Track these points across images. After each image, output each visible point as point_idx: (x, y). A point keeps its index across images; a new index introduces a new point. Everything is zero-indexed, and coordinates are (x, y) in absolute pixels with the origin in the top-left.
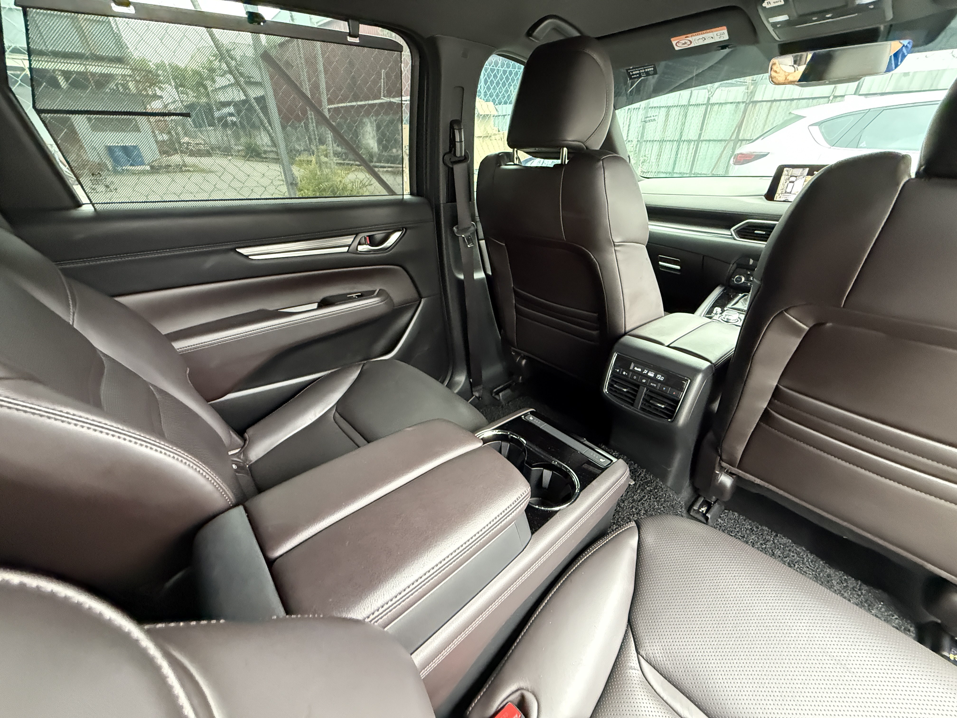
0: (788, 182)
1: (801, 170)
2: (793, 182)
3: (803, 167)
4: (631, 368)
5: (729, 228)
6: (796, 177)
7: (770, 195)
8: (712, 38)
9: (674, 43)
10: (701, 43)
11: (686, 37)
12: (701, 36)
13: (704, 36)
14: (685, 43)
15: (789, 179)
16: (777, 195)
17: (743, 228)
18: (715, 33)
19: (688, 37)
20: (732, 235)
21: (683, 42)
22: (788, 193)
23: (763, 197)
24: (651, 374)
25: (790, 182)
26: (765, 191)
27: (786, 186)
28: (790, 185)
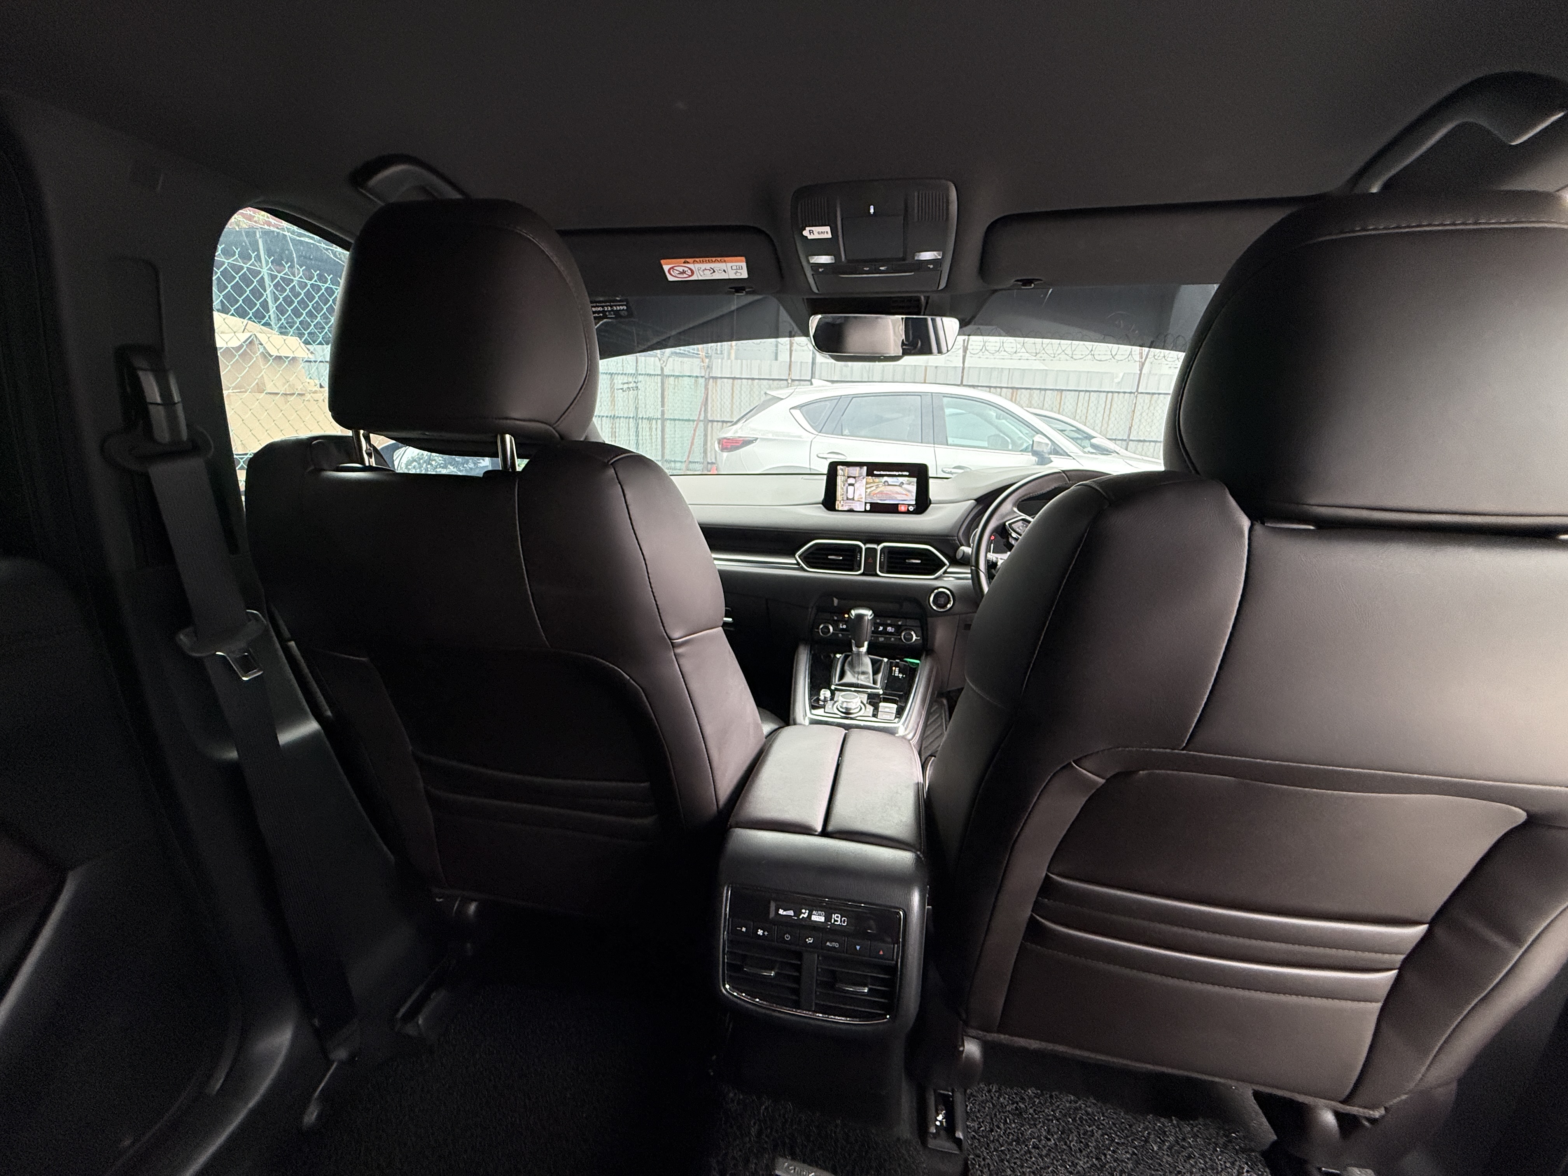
0: (847, 485)
1: (858, 468)
2: (852, 485)
3: (860, 464)
4: (772, 914)
5: (792, 554)
6: (855, 477)
7: (829, 502)
8: (724, 271)
9: (666, 268)
10: (708, 276)
11: (685, 262)
12: (708, 266)
13: (712, 265)
14: (684, 272)
15: (846, 481)
16: (837, 503)
17: (811, 553)
18: (729, 265)
19: (688, 263)
20: (798, 564)
21: (681, 269)
22: (850, 499)
23: (821, 505)
24: (818, 918)
25: (850, 485)
26: (821, 497)
27: (845, 490)
28: (851, 488)
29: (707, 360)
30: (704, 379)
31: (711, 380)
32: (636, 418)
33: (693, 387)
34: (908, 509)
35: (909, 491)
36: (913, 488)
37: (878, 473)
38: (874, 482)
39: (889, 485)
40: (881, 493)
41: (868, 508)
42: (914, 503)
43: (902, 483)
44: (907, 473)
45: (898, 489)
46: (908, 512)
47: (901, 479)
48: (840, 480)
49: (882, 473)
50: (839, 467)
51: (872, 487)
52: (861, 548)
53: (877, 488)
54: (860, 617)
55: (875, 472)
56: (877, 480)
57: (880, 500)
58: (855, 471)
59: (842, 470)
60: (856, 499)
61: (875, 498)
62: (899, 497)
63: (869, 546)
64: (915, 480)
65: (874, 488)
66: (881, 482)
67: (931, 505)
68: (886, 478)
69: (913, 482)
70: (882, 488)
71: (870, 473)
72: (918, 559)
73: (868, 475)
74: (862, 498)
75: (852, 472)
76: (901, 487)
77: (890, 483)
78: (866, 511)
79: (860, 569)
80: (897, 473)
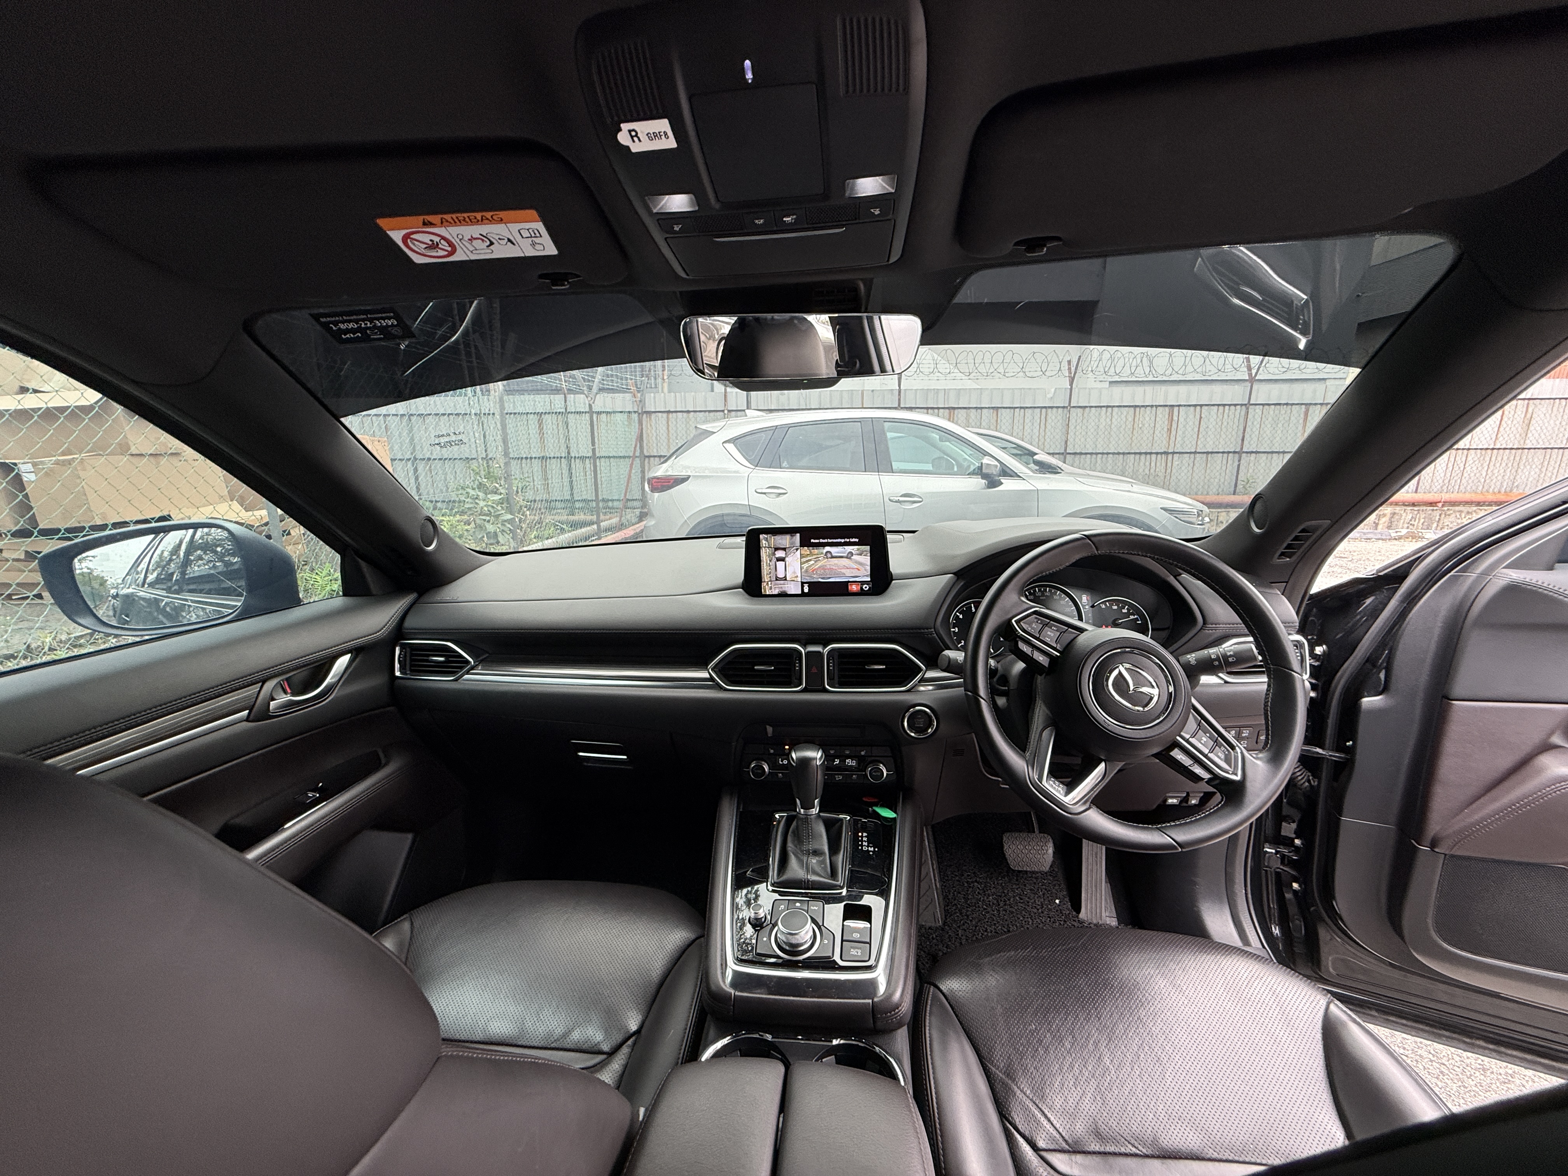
0: (774, 560)
1: (788, 537)
3: (790, 531)
5: (702, 664)
7: (752, 585)
8: (509, 240)
9: (396, 236)
10: (484, 252)
11: (425, 224)
13: (484, 229)
14: (434, 246)
15: (774, 554)
16: (764, 584)
17: (729, 663)
18: (514, 227)
19: (431, 224)
22: (781, 579)
23: (741, 590)
26: (740, 577)
27: (773, 567)
28: (780, 565)
29: (639, 395)
30: (637, 415)
31: (645, 415)
32: (569, 458)
33: (626, 423)
34: (862, 588)
35: (861, 564)
36: (866, 560)
37: (817, 541)
38: (811, 554)
39: (832, 557)
40: (823, 568)
41: (806, 590)
42: (869, 579)
43: (851, 553)
44: (857, 540)
45: (845, 562)
46: (862, 593)
47: (849, 549)
48: (764, 554)
49: (822, 541)
50: (761, 536)
51: (810, 560)
52: (800, 653)
53: (816, 562)
54: (805, 763)
55: (812, 541)
56: (816, 551)
57: (822, 578)
58: (784, 540)
59: (766, 540)
60: (788, 579)
61: (815, 576)
62: (848, 573)
63: (812, 648)
64: (868, 547)
65: (812, 562)
66: (822, 553)
67: (894, 582)
68: (827, 549)
69: (866, 551)
70: (823, 562)
71: (804, 543)
72: (883, 665)
73: (802, 546)
74: (797, 577)
75: (780, 541)
76: (850, 558)
77: (834, 555)
78: (803, 594)
79: (801, 684)
80: (843, 541)
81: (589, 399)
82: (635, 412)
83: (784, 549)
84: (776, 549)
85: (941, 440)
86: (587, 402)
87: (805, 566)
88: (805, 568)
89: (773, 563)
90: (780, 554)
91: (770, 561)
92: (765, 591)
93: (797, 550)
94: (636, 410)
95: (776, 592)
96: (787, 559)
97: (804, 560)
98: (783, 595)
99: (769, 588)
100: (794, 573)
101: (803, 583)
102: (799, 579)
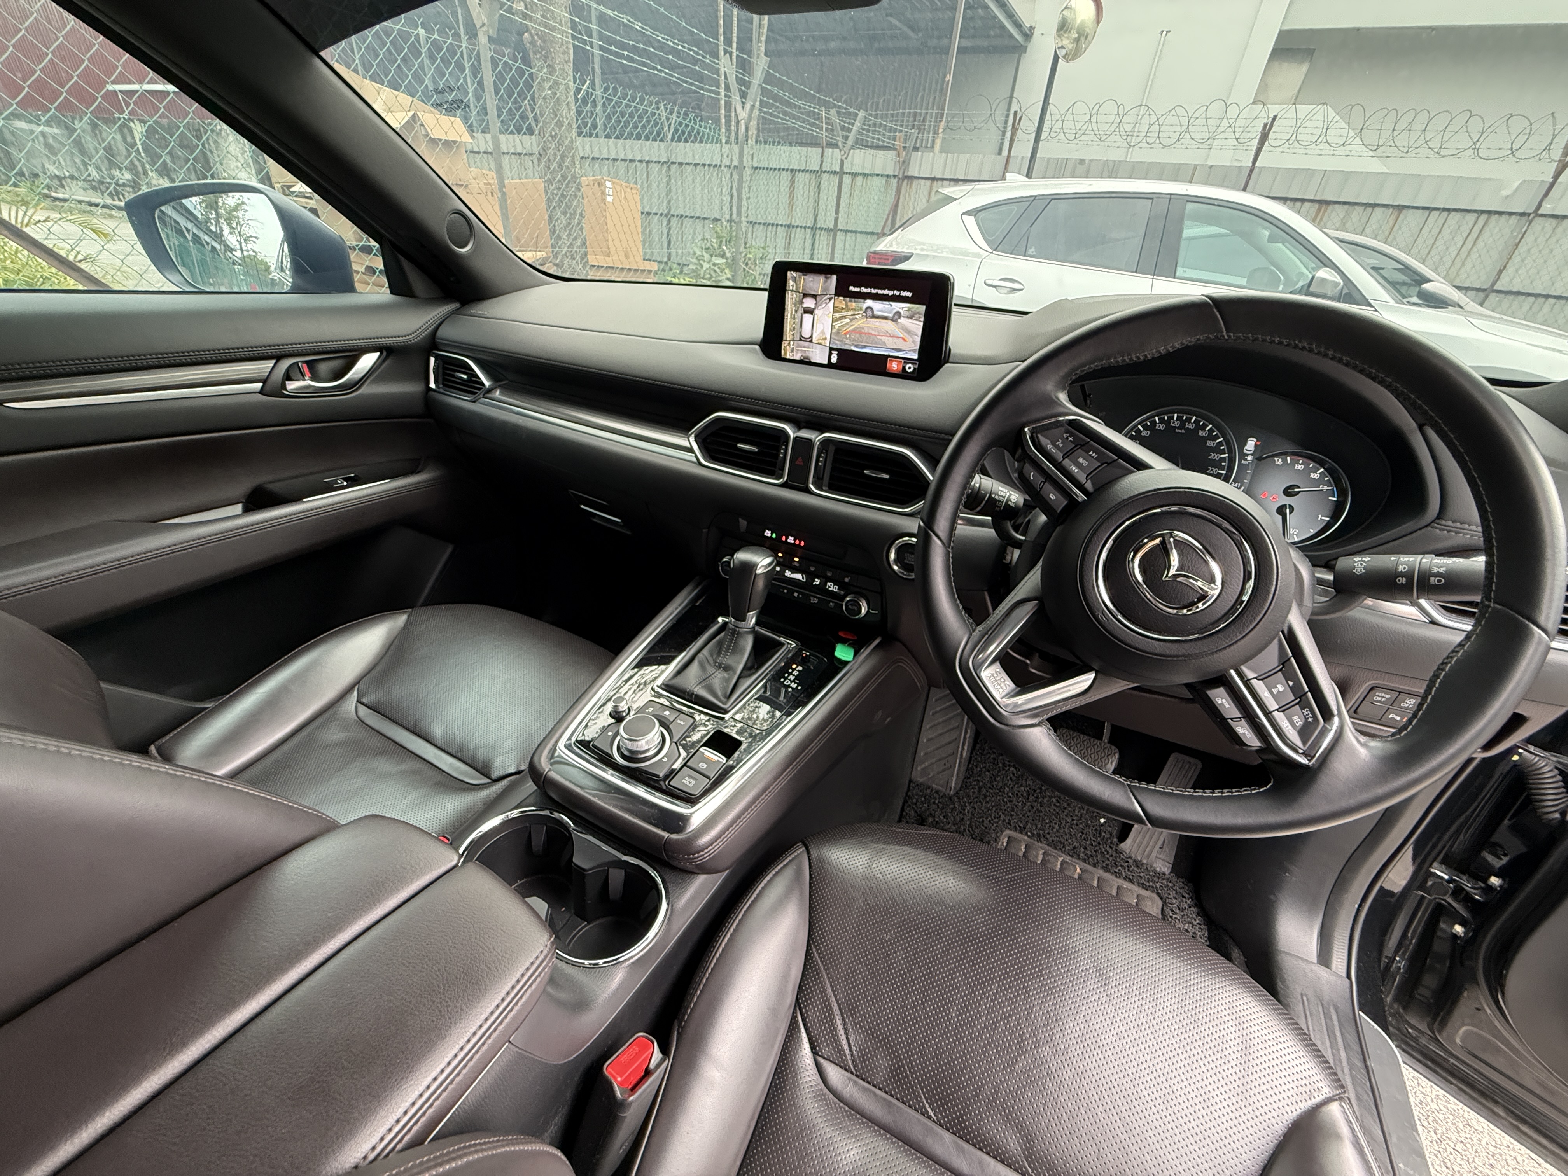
0: (801, 311)
1: (821, 279)
2: (809, 311)
3: (826, 270)
5: (683, 429)
7: (772, 342)
15: (802, 303)
16: (785, 344)
17: (714, 434)
20: (691, 449)
22: (806, 339)
23: (757, 347)
25: (806, 311)
26: (759, 330)
27: (798, 320)
28: (808, 318)
29: (904, 153)
30: (896, 180)
31: (906, 181)
32: (814, 229)
33: (883, 190)
34: (904, 368)
35: (909, 332)
36: (917, 327)
37: (857, 289)
38: (847, 309)
39: (874, 316)
40: (858, 331)
41: (834, 360)
42: (916, 356)
43: (898, 313)
44: (910, 294)
45: (889, 326)
46: (903, 375)
47: (897, 306)
48: (790, 299)
49: (864, 290)
50: (790, 274)
51: (844, 317)
52: (787, 435)
53: (851, 320)
54: (748, 568)
55: (852, 288)
56: (853, 304)
57: (856, 346)
58: (816, 283)
59: (795, 279)
60: (814, 340)
61: (847, 341)
62: (890, 342)
63: (805, 434)
64: (922, 308)
65: (847, 320)
66: (861, 309)
67: (947, 365)
68: (869, 303)
69: (918, 313)
70: (861, 322)
71: (842, 291)
72: (886, 473)
73: (837, 294)
74: (825, 339)
75: (811, 284)
76: (896, 321)
77: (876, 313)
78: (830, 365)
79: (781, 477)
80: (891, 293)
81: (843, 152)
82: (895, 176)
83: (814, 296)
84: (805, 295)
85: (1272, 239)
86: (840, 157)
87: (838, 324)
88: (837, 327)
89: (798, 315)
90: (809, 303)
91: (796, 311)
92: (785, 353)
93: (830, 299)
94: (896, 174)
95: (797, 357)
96: (816, 312)
97: (837, 315)
98: (805, 362)
99: (790, 350)
100: (823, 332)
101: (831, 349)
102: (828, 345)
